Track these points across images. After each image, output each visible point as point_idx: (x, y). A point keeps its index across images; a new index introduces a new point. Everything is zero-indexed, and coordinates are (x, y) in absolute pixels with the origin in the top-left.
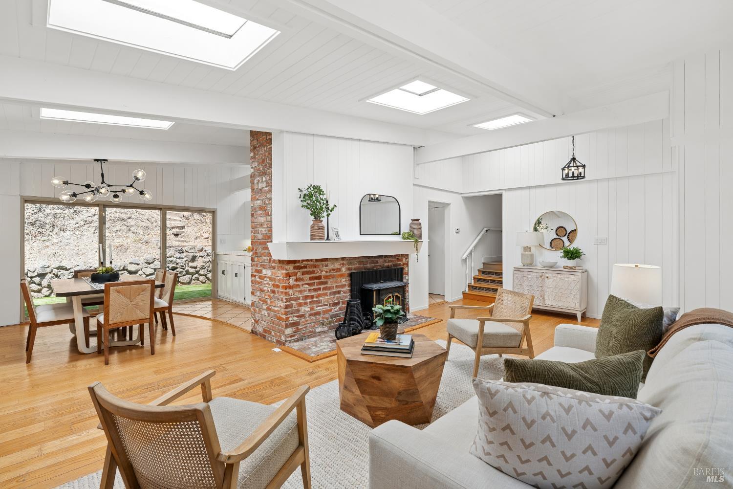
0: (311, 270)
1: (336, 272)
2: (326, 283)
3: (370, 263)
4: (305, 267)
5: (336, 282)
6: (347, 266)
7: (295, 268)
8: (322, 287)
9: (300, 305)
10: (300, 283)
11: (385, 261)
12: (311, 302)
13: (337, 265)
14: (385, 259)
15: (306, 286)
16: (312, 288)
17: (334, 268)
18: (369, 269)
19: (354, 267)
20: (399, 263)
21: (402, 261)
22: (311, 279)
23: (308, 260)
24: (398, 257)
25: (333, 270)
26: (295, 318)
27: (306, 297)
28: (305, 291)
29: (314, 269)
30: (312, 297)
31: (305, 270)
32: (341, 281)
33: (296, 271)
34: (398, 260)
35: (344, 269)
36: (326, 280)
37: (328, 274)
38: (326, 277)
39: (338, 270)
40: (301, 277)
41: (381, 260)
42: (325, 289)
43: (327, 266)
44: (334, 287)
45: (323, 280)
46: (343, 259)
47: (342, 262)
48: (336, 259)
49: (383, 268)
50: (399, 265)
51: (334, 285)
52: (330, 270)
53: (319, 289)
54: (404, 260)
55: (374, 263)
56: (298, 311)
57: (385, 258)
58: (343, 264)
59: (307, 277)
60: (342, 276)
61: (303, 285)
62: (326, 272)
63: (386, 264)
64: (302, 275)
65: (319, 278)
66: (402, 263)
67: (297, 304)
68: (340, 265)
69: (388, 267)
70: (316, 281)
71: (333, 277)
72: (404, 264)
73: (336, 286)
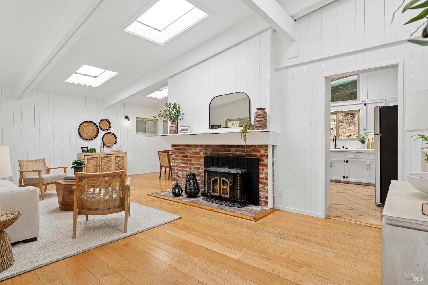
0: (183, 151)
1: (197, 155)
2: (191, 160)
3: (222, 151)
4: (180, 149)
5: (197, 161)
6: (204, 151)
7: (176, 149)
8: (189, 162)
9: (178, 170)
10: (178, 158)
11: (237, 151)
12: (183, 170)
13: (197, 150)
14: (238, 149)
15: (181, 160)
16: (183, 162)
17: (195, 152)
18: (221, 156)
19: (209, 152)
20: (255, 153)
21: (259, 152)
22: (183, 156)
23: (181, 146)
24: (253, 148)
25: (195, 153)
26: (176, 177)
27: (181, 167)
28: (180, 163)
29: (184, 151)
30: (184, 167)
31: (180, 151)
32: (200, 161)
33: (176, 151)
34: (254, 151)
35: (202, 153)
36: (190, 159)
37: (192, 155)
38: (191, 157)
39: (198, 153)
40: (178, 155)
41: (233, 149)
42: (190, 164)
43: (191, 150)
44: (195, 164)
45: (189, 158)
46: (201, 146)
47: (200, 148)
48: (197, 146)
49: (235, 156)
50: (256, 155)
51: (196, 163)
52: (193, 153)
53: (187, 164)
54: (262, 152)
55: (226, 151)
56: (177, 173)
57: (237, 147)
58: (201, 150)
59: (181, 155)
60: (200, 158)
61: (179, 159)
62: (191, 154)
63: (238, 154)
64: (179, 154)
65: (186, 157)
66: (259, 154)
67: (177, 169)
68: (199, 150)
69: (241, 156)
70: (185, 158)
71: (195, 157)
72: (262, 156)
73: (197, 164)
